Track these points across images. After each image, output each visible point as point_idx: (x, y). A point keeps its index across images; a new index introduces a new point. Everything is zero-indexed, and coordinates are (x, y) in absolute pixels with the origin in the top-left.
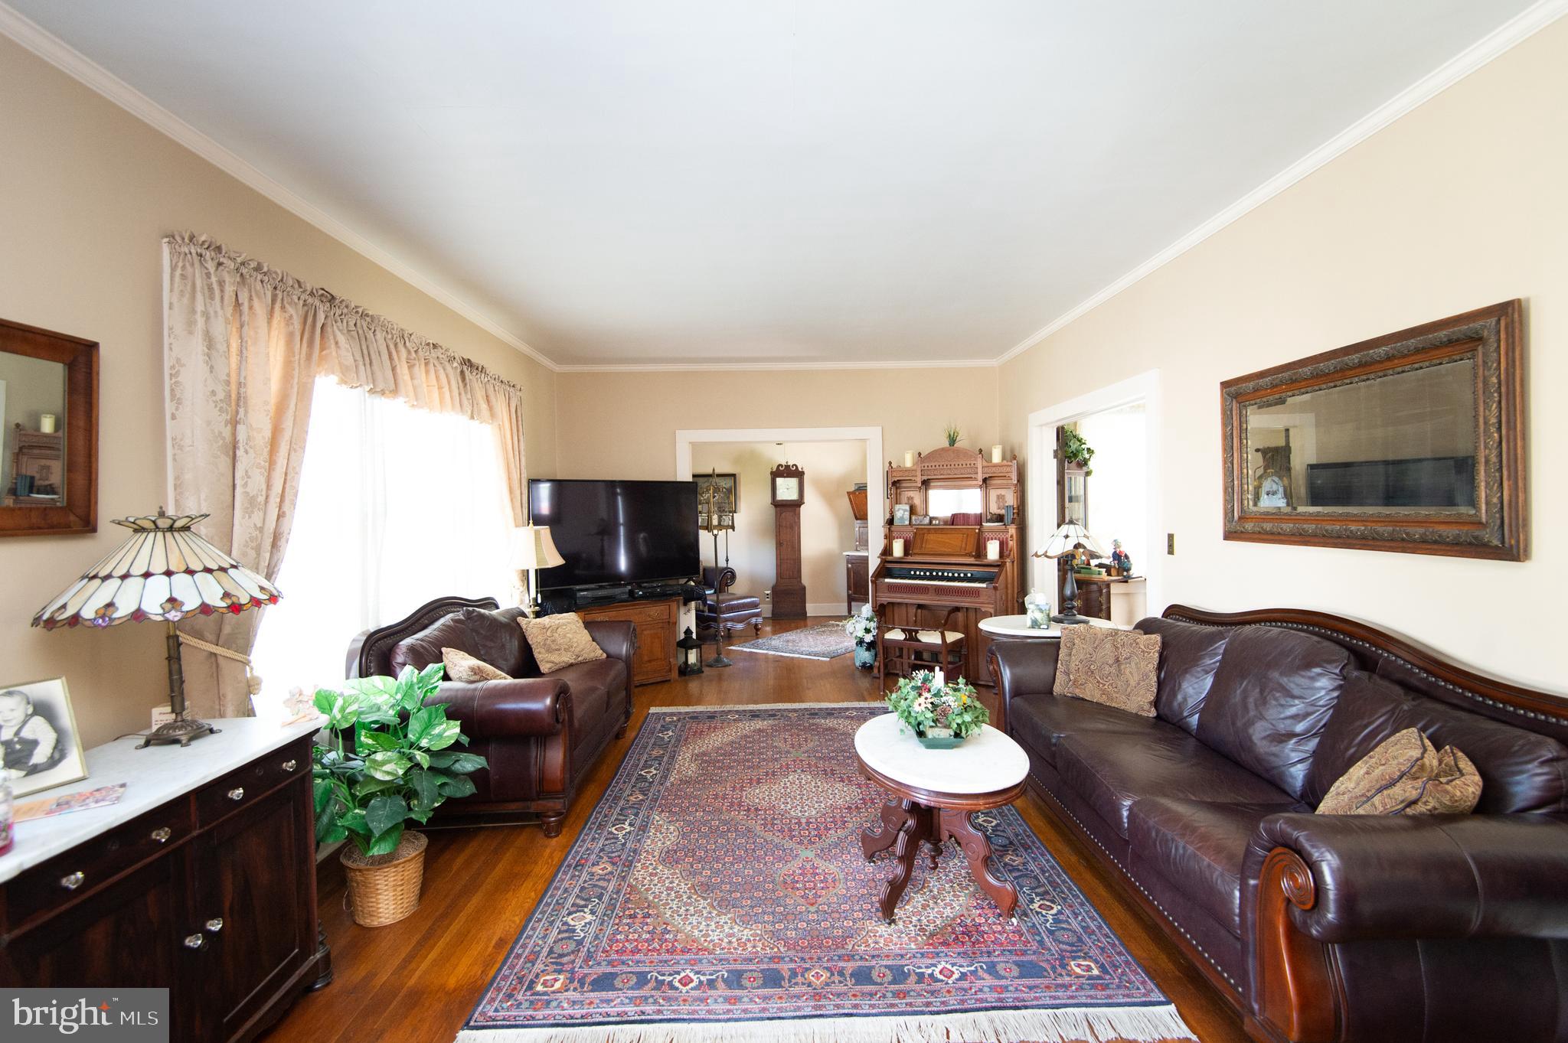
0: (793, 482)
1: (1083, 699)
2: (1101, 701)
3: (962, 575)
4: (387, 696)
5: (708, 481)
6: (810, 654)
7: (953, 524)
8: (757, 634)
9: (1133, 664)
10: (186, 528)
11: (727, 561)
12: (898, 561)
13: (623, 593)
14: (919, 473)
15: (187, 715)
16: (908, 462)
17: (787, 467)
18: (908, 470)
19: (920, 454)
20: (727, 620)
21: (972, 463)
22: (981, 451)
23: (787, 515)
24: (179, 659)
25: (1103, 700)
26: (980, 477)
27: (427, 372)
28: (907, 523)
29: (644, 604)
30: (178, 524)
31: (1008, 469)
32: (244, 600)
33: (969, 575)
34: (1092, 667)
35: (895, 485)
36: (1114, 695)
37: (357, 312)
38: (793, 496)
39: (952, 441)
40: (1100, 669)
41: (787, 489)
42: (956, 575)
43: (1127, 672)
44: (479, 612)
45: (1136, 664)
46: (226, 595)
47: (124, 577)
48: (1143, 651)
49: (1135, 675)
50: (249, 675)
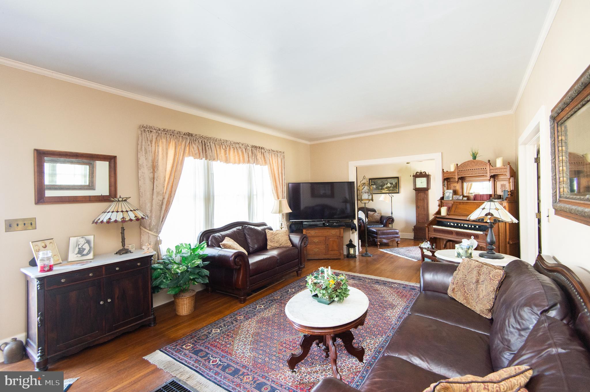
0: (424, 180)
1: (454, 299)
2: (462, 303)
3: (473, 227)
4: (187, 249)
5: (387, 180)
6: (410, 257)
7: (475, 200)
8: (398, 246)
9: (484, 285)
10: (125, 200)
11: (392, 213)
12: (443, 218)
13: (320, 224)
14: (456, 174)
15: (126, 247)
16: (452, 169)
17: (421, 173)
18: (451, 173)
19: (457, 165)
20: (381, 238)
21: (484, 168)
22: (489, 161)
23: (422, 194)
24: (124, 234)
25: (463, 302)
26: (488, 175)
27: (234, 152)
28: (451, 199)
29: (328, 229)
30: (124, 199)
31: (505, 170)
32: (140, 217)
33: (477, 227)
34: (465, 283)
35: (447, 180)
36: (471, 301)
37: (203, 137)
38: (425, 186)
39: (475, 157)
40: (469, 285)
41: (421, 183)
42: (470, 226)
43: (480, 290)
44: (249, 227)
45: (486, 285)
46: (136, 216)
47: (113, 212)
48: (490, 279)
49: (484, 292)
50: (158, 239)
